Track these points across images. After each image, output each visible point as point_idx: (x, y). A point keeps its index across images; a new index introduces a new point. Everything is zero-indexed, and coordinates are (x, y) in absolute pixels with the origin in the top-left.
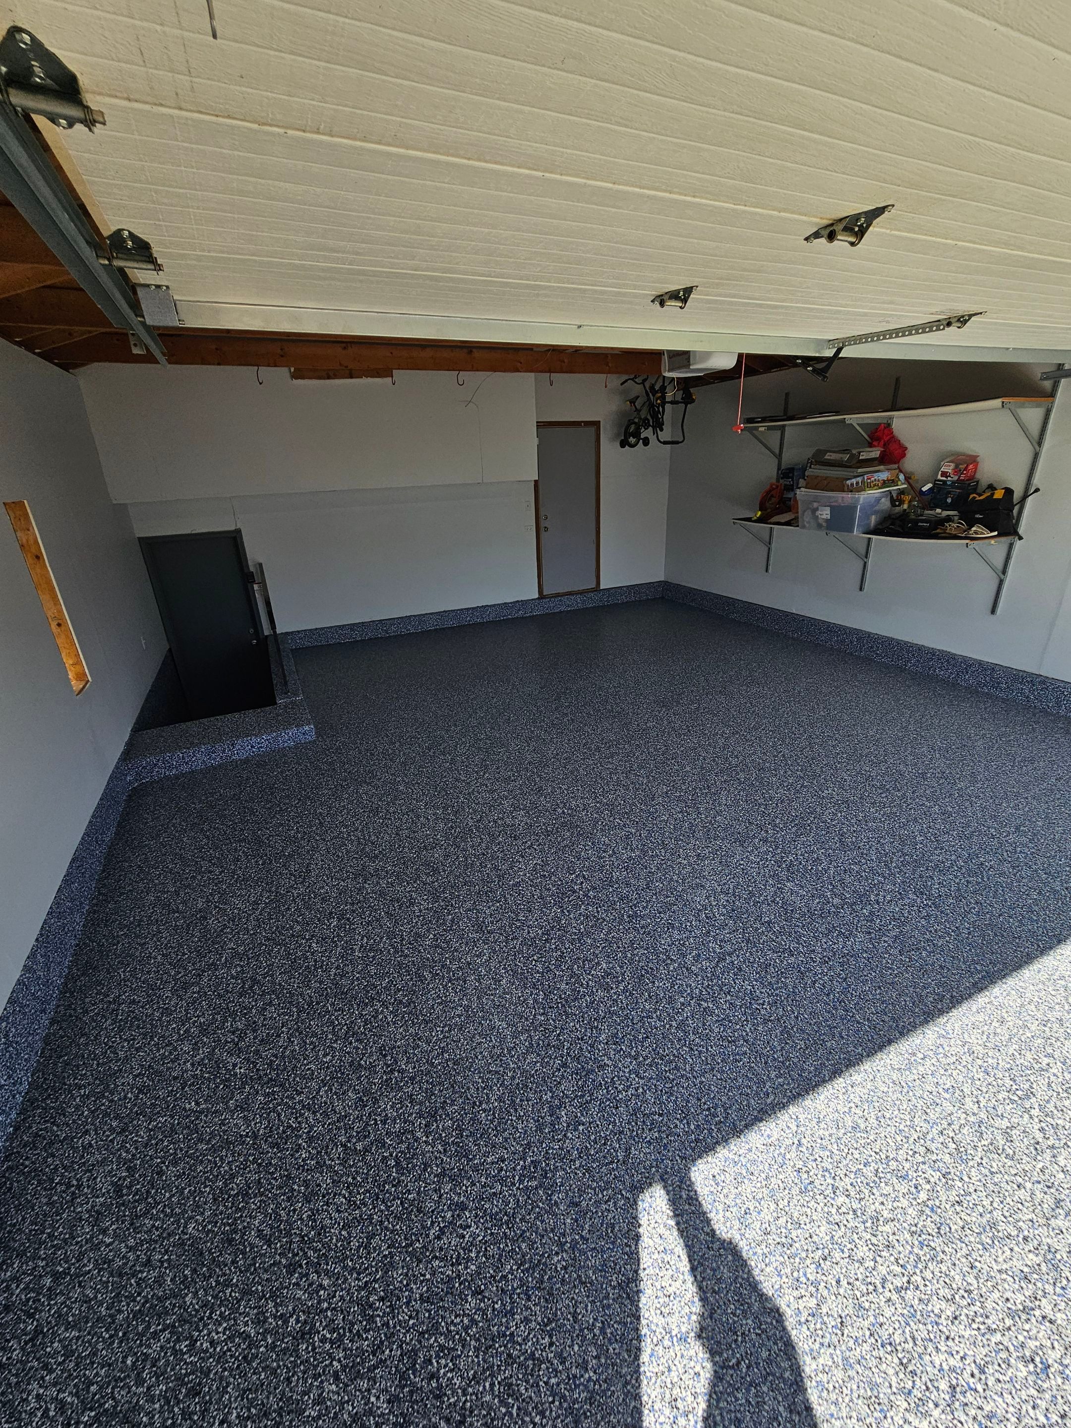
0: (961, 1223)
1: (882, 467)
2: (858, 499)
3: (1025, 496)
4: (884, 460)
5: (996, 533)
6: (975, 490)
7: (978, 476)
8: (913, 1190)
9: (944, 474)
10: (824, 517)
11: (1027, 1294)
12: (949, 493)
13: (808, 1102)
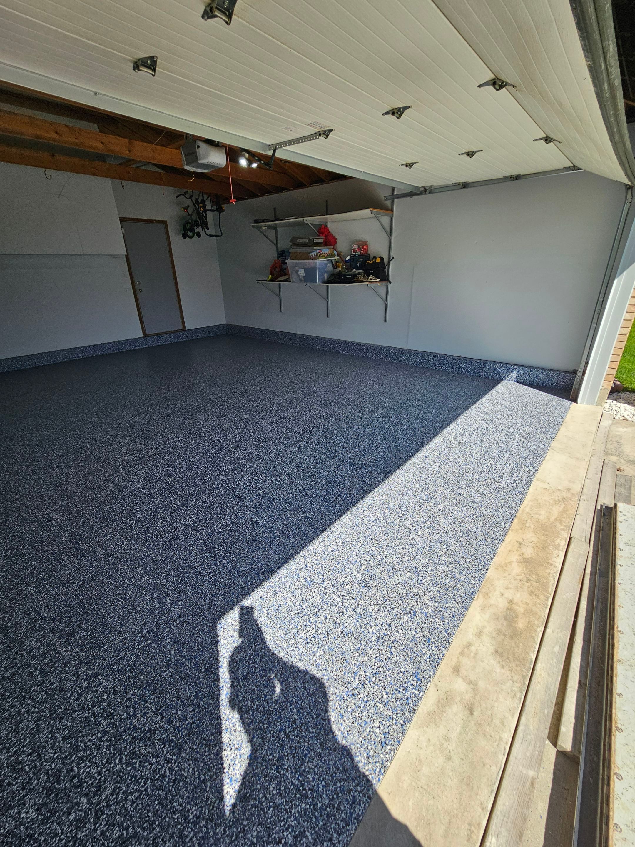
0: (380, 572)
1: (325, 247)
2: (316, 263)
3: (389, 262)
4: (326, 243)
5: (379, 280)
6: (369, 259)
7: (369, 252)
8: (360, 566)
9: (354, 251)
10: (302, 275)
11: (407, 588)
12: (358, 261)
13: (310, 547)
